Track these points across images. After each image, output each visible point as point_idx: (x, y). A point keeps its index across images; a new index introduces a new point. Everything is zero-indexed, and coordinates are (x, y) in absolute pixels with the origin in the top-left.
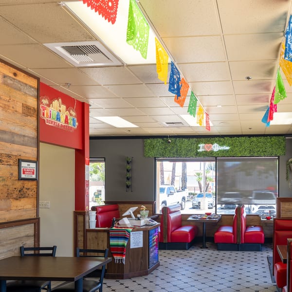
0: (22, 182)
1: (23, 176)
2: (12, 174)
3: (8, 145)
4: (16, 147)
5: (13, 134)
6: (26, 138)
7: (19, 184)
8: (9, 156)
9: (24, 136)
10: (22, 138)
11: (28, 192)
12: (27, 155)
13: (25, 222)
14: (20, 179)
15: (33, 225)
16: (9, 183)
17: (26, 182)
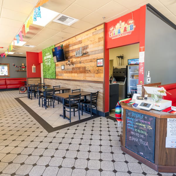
0: (98, 67)
1: (98, 65)
2: (95, 65)
3: (94, 55)
4: (96, 55)
5: (95, 51)
6: (99, 51)
7: (97, 68)
8: (94, 59)
9: (99, 50)
10: (98, 51)
11: (100, 71)
12: (100, 57)
13: (99, 82)
14: (97, 66)
15: (102, 84)
16: (94, 68)
17: (100, 67)
